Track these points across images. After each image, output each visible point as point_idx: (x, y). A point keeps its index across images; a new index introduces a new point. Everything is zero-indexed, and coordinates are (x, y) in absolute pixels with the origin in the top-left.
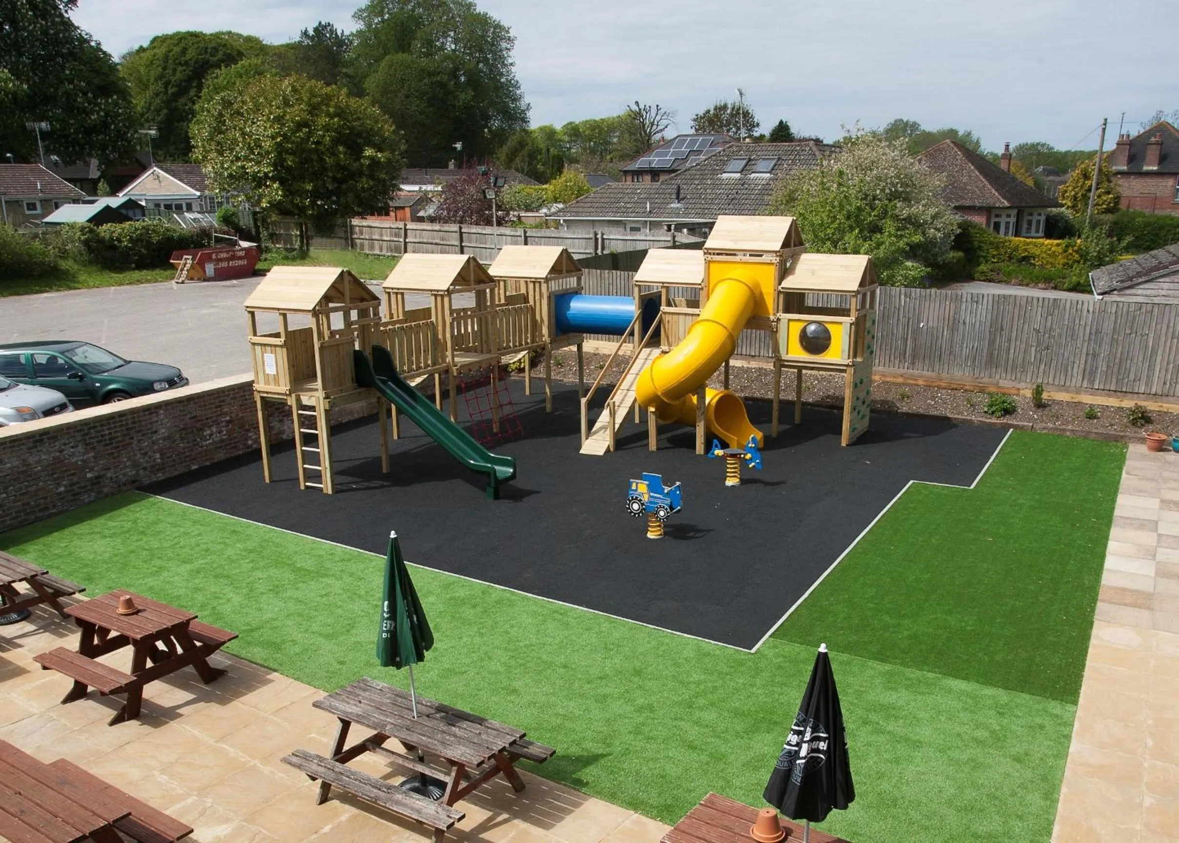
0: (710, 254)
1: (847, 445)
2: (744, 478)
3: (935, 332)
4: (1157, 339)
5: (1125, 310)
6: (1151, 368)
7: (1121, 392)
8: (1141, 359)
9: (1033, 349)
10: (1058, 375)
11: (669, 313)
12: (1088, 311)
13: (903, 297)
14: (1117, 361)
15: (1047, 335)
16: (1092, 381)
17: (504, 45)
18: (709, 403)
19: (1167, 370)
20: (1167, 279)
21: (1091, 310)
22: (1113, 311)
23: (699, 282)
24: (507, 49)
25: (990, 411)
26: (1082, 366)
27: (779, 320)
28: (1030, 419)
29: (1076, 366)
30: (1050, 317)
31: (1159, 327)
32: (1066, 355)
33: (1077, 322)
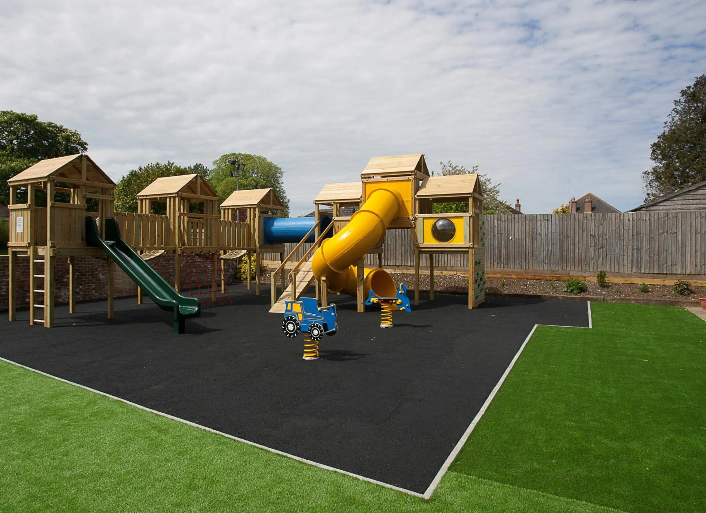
0: (366, 178)
1: (473, 308)
2: (396, 323)
3: (520, 242)
4: (684, 234)
5: (656, 217)
6: (683, 255)
7: (663, 274)
8: (674, 249)
9: (592, 248)
10: (613, 265)
11: (338, 221)
12: (629, 220)
13: (496, 221)
14: (656, 252)
15: (601, 239)
16: (639, 268)
17: (278, 175)
18: (367, 276)
19: (696, 256)
20: (680, 198)
21: (631, 219)
22: (648, 219)
23: (359, 197)
24: (280, 177)
25: (569, 290)
26: (630, 258)
27: (416, 219)
28: (601, 294)
29: (625, 258)
30: (601, 226)
31: (684, 227)
32: (617, 252)
33: (622, 227)
